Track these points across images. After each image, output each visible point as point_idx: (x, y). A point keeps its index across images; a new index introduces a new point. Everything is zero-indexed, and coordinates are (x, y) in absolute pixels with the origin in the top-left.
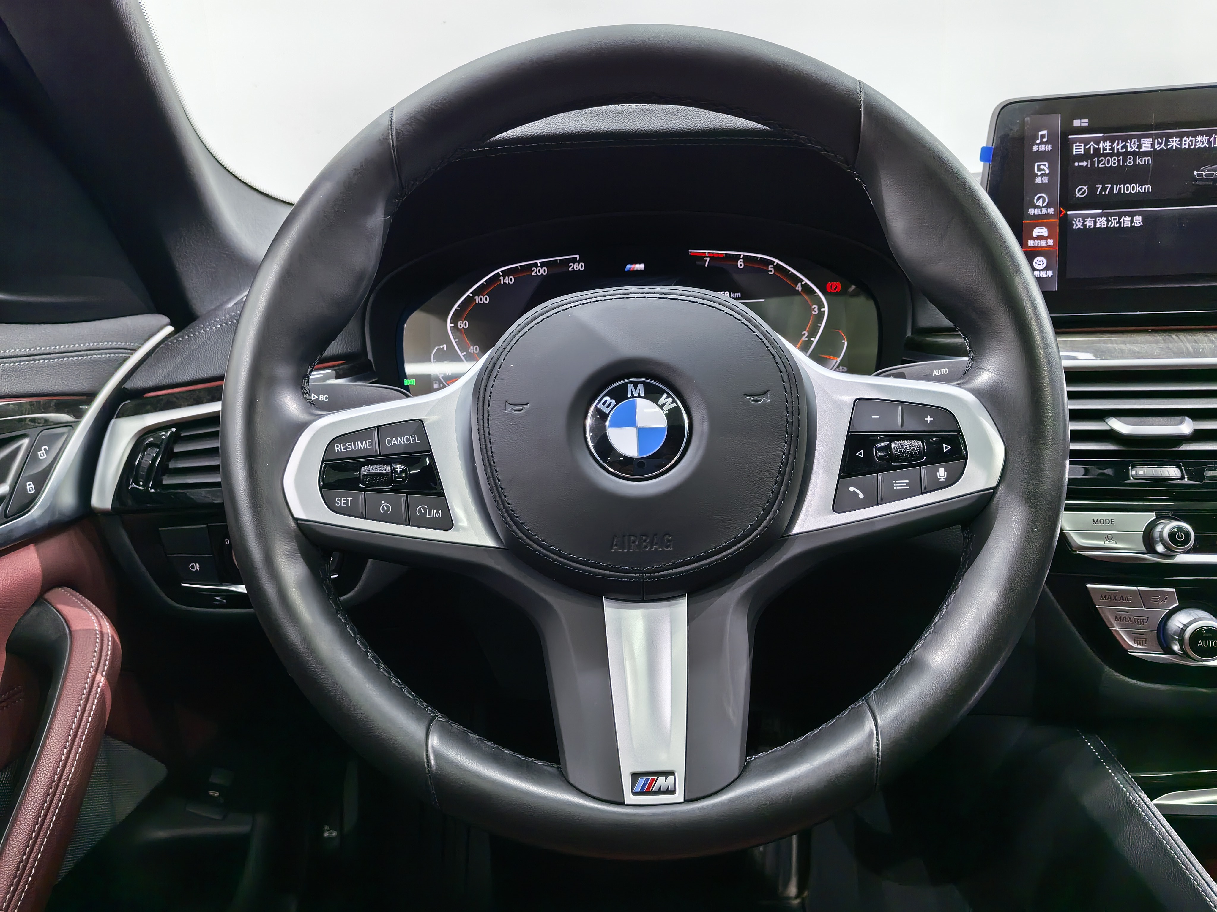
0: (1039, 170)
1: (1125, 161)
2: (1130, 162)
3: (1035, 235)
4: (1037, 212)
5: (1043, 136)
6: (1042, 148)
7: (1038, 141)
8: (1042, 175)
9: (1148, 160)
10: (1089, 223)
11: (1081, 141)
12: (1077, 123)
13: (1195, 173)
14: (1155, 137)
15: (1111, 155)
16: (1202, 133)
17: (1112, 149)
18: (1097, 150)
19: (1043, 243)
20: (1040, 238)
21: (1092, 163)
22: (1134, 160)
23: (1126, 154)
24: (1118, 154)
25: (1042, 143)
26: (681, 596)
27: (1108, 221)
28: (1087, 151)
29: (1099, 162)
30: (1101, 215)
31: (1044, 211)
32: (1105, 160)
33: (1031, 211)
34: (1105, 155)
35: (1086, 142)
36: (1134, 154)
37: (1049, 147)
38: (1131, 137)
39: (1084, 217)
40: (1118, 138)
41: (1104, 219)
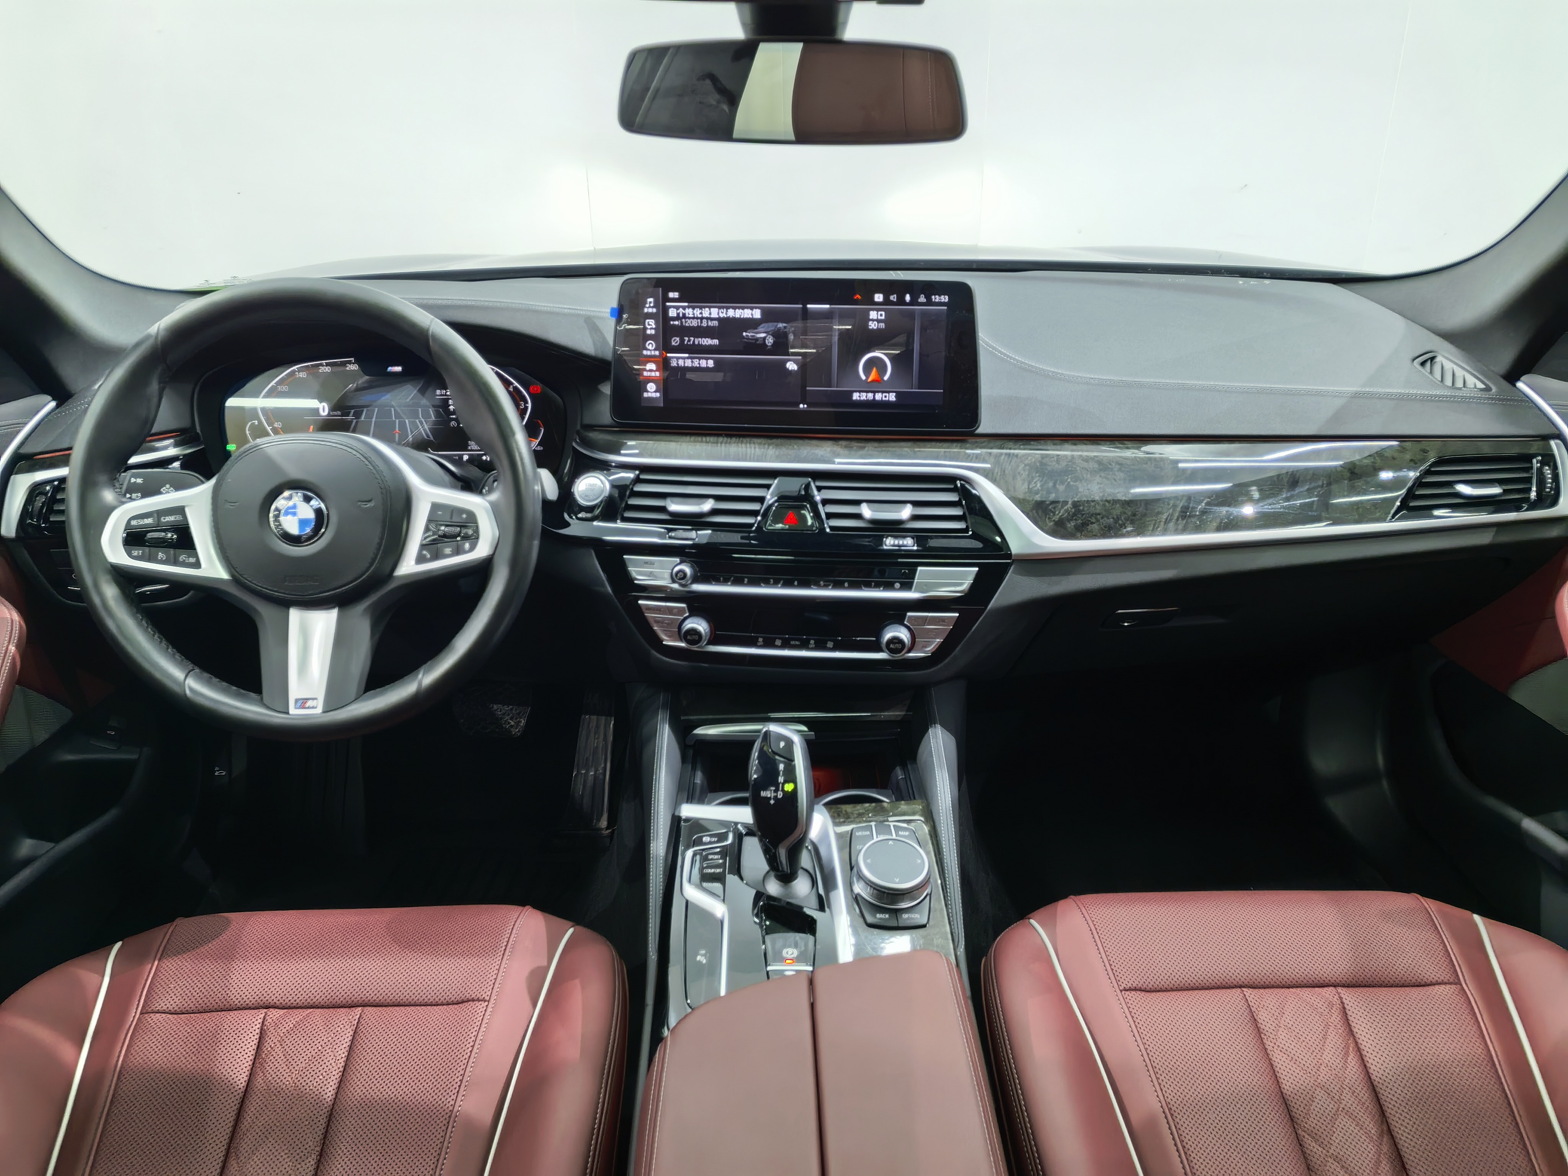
0: (649, 325)
1: (701, 322)
2: (704, 324)
3: (647, 368)
4: (649, 353)
5: (650, 303)
6: (650, 310)
7: (647, 306)
8: (651, 329)
9: (716, 323)
10: (681, 363)
11: (674, 307)
12: (671, 295)
13: (744, 334)
14: (719, 308)
15: (694, 318)
16: (747, 308)
17: (694, 314)
18: (684, 314)
19: (653, 374)
20: (651, 371)
21: (682, 323)
22: (707, 322)
23: (702, 319)
24: (697, 318)
25: (650, 307)
26: (334, 607)
27: (692, 362)
28: (678, 314)
29: (686, 322)
30: (688, 358)
31: (653, 353)
32: (689, 321)
33: (645, 352)
34: (689, 318)
35: (677, 308)
36: (708, 319)
37: (654, 310)
38: (705, 307)
39: (678, 358)
40: (697, 307)
41: (690, 360)
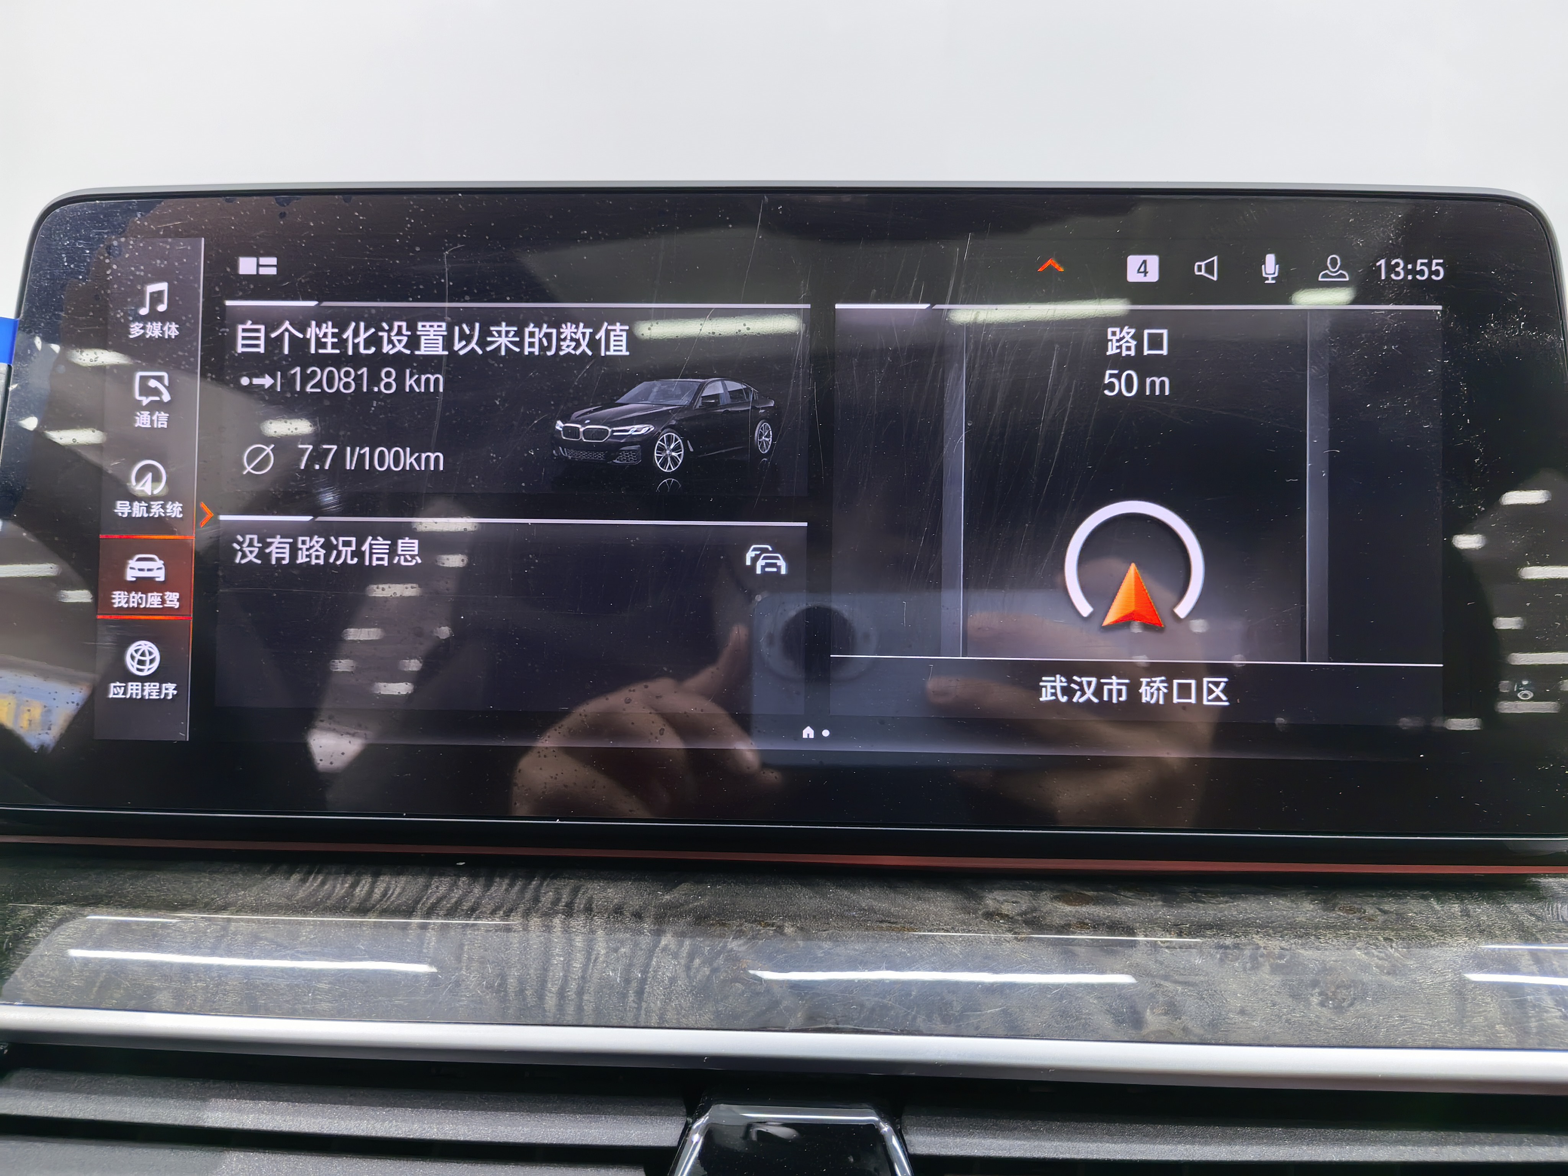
0: (146, 390)
1: (374, 379)
2: (388, 380)
3: (131, 575)
4: (138, 510)
5: (157, 298)
6: (154, 330)
7: (144, 311)
8: (153, 407)
9: (436, 381)
11: (257, 316)
12: (247, 266)
13: (559, 425)
14: (455, 319)
15: (338, 361)
16: (574, 318)
17: (341, 344)
18: (298, 345)
19: (153, 600)
20: (145, 585)
21: (289, 382)
22: (400, 380)
23: (378, 362)
24: (357, 360)
25: (154, 316)
27: (328, 547)
28: (274, 344)
29: (306, 379)
30: (310, 531)
31: (156, 510)
32: (321, 375)
33: (122, 508)
34: (323, 361)
35: (271, 321)
36: (399, 361)
37: (172, 330)
39: (265, 534)
40: (357, 315)
41: (318, 541)
